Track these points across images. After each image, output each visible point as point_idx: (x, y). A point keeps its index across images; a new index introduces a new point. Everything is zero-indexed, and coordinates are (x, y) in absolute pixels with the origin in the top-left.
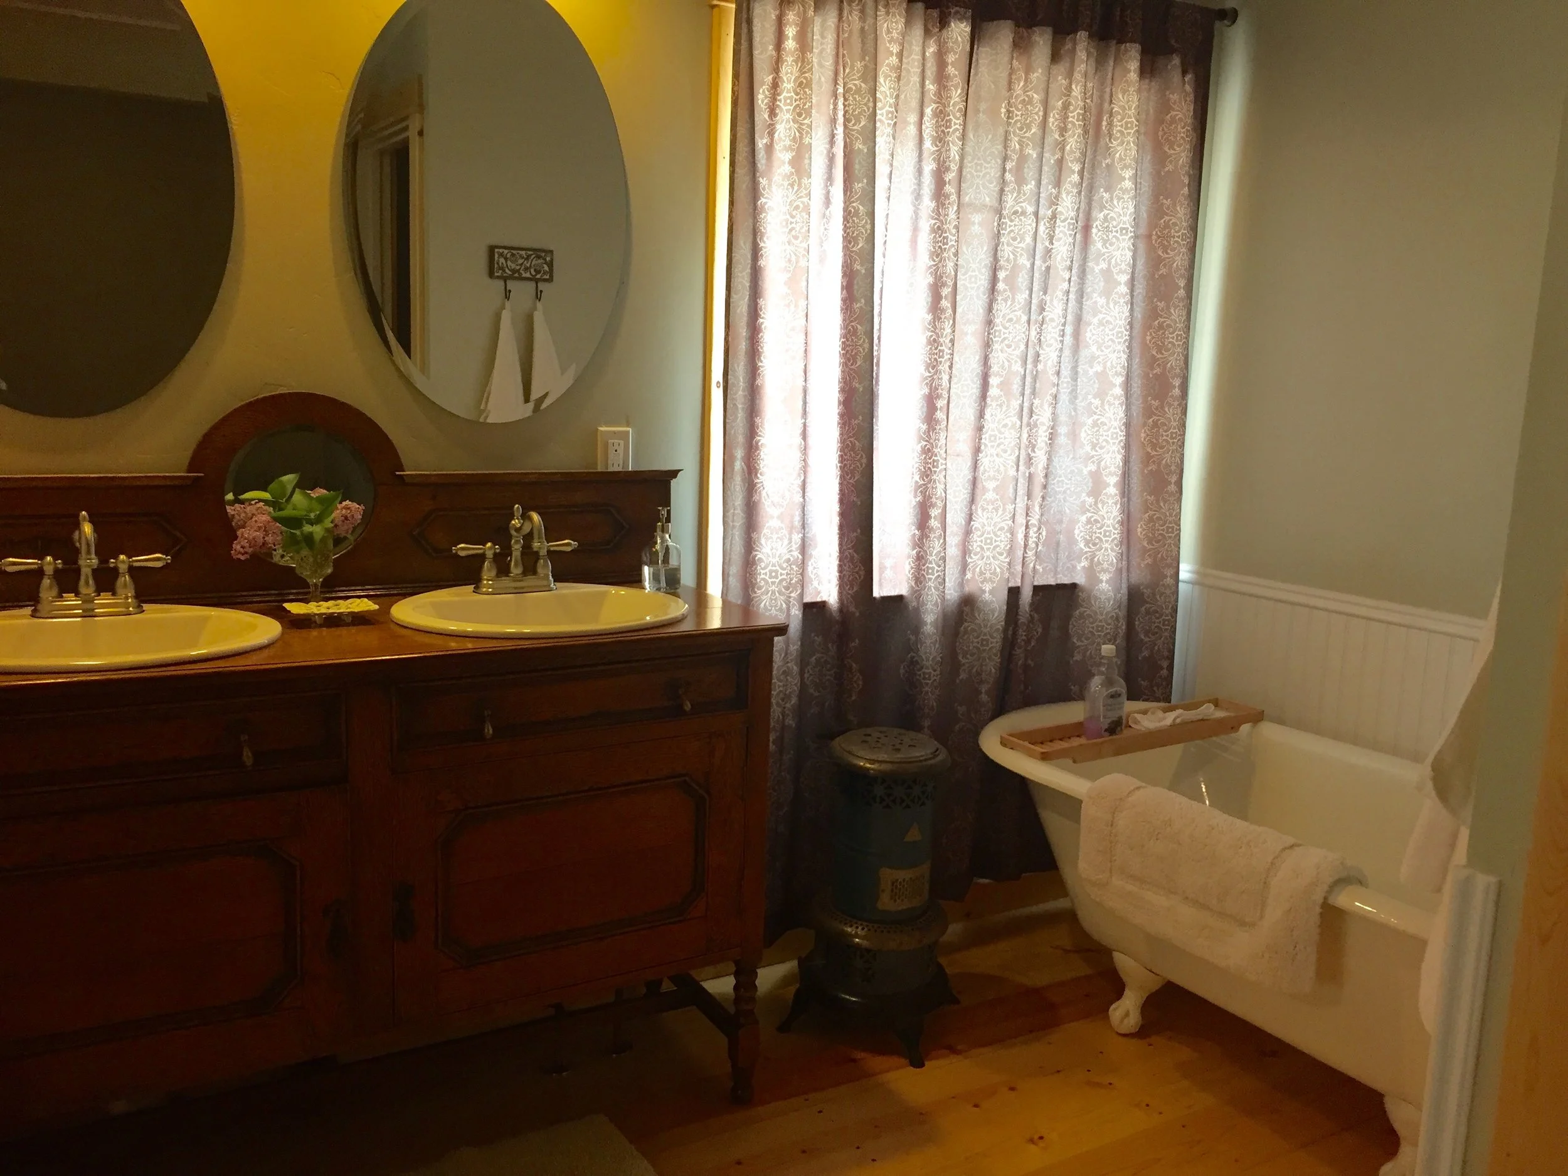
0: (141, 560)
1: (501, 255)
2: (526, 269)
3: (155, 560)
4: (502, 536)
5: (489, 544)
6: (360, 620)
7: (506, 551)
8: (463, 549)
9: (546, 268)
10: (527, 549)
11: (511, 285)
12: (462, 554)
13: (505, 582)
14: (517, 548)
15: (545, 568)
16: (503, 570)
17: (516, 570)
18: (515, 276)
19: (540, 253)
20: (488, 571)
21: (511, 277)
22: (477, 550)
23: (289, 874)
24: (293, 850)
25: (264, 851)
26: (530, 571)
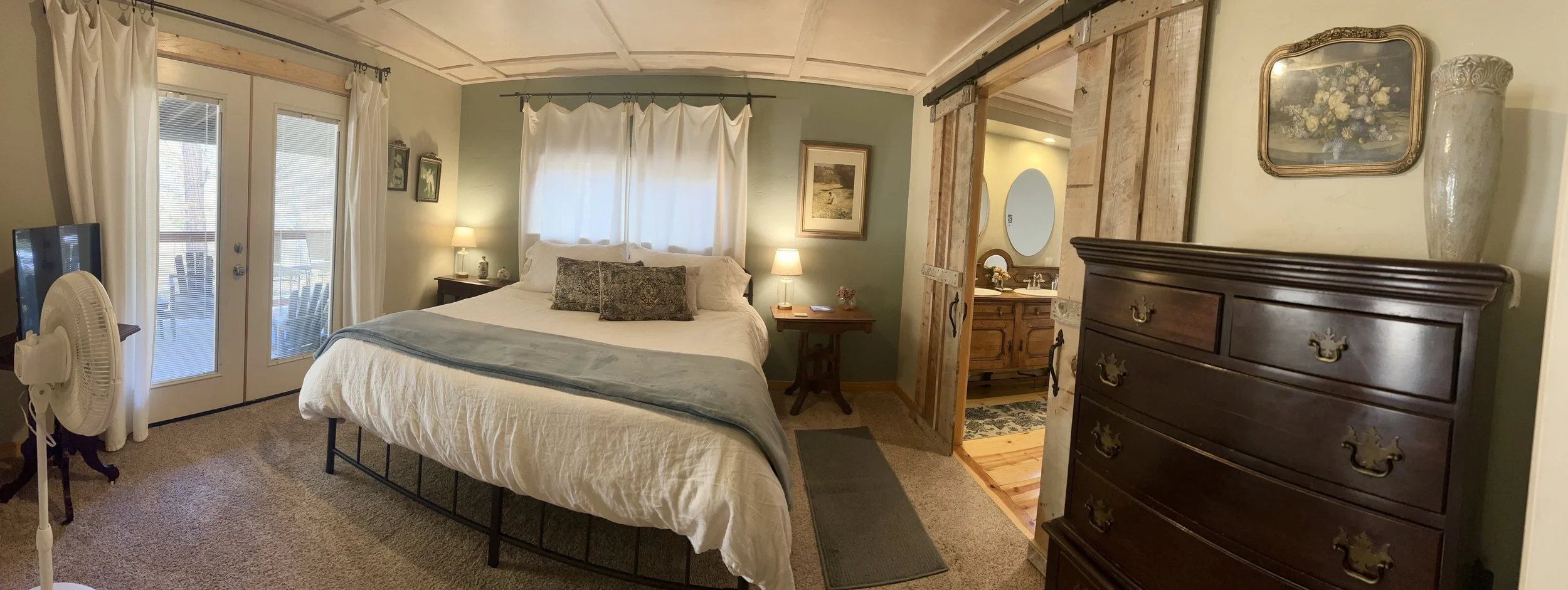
4: (1032, 278)
5: (1030, 279)
6: (1008, 290)
7: (1033, 281)
8: (1025, 281)
10: (1036, 282)
13: (1032, 288)
14: (1034, 281)
15: (1039, 286)
16: (1032, 286)
17: (1034, 285)
20: (1029, 284)
22: (1027, 281)
23: (1004, 334)
24: (1005, 330)
25: (1001, 330)
26: (1037, 286)
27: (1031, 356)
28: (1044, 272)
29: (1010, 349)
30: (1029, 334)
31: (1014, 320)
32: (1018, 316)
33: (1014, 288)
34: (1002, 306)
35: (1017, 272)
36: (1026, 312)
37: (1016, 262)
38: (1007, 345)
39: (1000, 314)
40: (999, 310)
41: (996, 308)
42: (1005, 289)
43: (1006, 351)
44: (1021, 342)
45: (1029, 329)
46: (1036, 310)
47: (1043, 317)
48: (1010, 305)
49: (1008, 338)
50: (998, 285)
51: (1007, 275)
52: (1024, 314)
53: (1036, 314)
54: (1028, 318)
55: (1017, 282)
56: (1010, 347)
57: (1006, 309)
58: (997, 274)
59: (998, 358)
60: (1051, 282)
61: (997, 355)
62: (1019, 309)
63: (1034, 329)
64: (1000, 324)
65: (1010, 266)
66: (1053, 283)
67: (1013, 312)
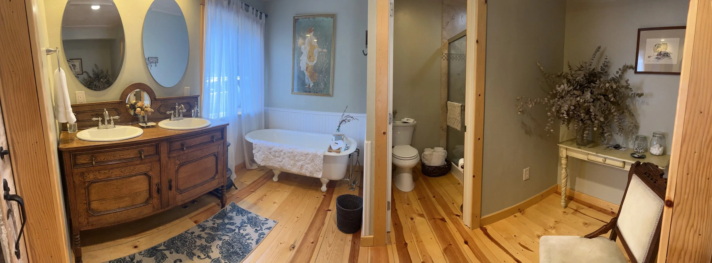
0: (115, 117)
1: (150, 59)
2: (154, 61)
3: (117, 117)
4: (174, 109)
5: (172, 111)
6: (153, 126)
7: (175, 112)
9: (157, 61)
10: (179, 112)
11: (152, 64)
12: (168, 113)
13: (175, 118)
14: (177, 111)
15: (181, 115)
16: (175, 116)
17: (177, 116)
18: (152, 62)
19: (156, 58)
20: (172, 116)
21: (152, 63)
22: (170, 112)
23: (150, 178)
24: (150, 173)
25: (145, 174)
26: (179, 116)
27: (181, 192)
28: (184, 101)
29: (159, 191)
30: (177, 171)
31: (160, 160)
32: (164, 155)
33: (158, 120)
34: (143, 148)
35: (160, 104)
36: (172, 149)
37: (159, 95)
38: (154, 188)
39: (141, 158)
40: (141, 154)
41: (136, 151)
42: (150, 124)
43: (155, 194)
44: (170, 181)
45: (177, 166)
46: (182, 145)
47: (191, 150)
48: (152, 146)
49: (155, 181)
50: (142, 120)
51: (149, 109)
52: (170, 152)
53: (183, 149)
54: (175, 155)
55: (161, 113)
56: (158, 189)
57: (149, 150)
58: (139, 109)
59: (147, 202)
60: (191, 110)
61: (144, 201)
62: (164, 148)
63: (181, 165)
64: (144, 168)
65: (153, 99)
66: (193, 111)
67: (158, 152)
